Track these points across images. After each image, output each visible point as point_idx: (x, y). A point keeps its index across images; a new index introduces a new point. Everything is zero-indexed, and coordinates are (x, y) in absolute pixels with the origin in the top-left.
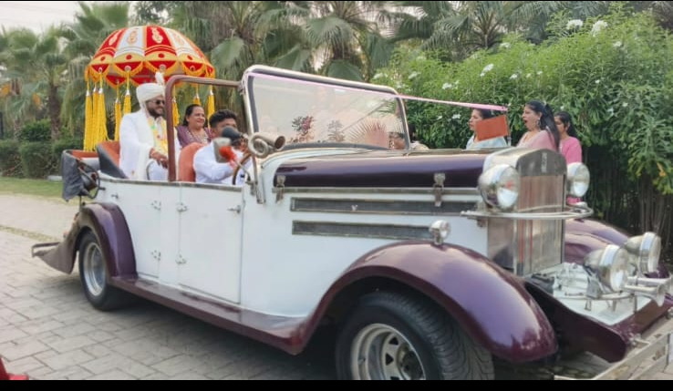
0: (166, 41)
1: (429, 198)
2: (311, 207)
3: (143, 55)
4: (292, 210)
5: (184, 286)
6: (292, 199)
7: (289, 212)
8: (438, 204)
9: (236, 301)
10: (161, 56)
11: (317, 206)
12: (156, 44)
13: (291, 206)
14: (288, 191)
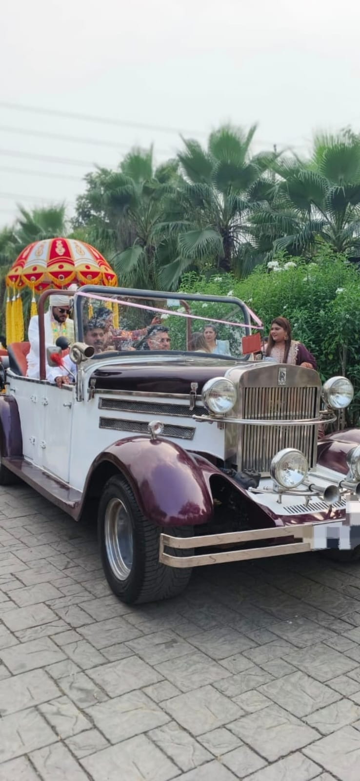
0: (67, 253)
1: (187, 403)
2: (112, 406)
3: (46, 266)
4: (99, 408)
5: (45, 468)
6: (100, 398)
7: (97, 408)
8: (191, 409)
9: (67, 480)
10: (61, 267)
11: (116, 406)
12: (59, 256)
13: (99, 404)
14: (98, 392)
